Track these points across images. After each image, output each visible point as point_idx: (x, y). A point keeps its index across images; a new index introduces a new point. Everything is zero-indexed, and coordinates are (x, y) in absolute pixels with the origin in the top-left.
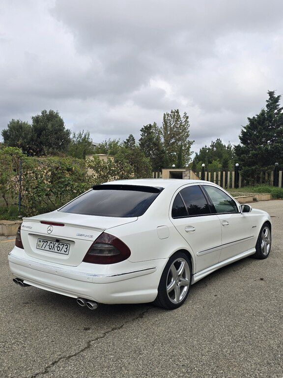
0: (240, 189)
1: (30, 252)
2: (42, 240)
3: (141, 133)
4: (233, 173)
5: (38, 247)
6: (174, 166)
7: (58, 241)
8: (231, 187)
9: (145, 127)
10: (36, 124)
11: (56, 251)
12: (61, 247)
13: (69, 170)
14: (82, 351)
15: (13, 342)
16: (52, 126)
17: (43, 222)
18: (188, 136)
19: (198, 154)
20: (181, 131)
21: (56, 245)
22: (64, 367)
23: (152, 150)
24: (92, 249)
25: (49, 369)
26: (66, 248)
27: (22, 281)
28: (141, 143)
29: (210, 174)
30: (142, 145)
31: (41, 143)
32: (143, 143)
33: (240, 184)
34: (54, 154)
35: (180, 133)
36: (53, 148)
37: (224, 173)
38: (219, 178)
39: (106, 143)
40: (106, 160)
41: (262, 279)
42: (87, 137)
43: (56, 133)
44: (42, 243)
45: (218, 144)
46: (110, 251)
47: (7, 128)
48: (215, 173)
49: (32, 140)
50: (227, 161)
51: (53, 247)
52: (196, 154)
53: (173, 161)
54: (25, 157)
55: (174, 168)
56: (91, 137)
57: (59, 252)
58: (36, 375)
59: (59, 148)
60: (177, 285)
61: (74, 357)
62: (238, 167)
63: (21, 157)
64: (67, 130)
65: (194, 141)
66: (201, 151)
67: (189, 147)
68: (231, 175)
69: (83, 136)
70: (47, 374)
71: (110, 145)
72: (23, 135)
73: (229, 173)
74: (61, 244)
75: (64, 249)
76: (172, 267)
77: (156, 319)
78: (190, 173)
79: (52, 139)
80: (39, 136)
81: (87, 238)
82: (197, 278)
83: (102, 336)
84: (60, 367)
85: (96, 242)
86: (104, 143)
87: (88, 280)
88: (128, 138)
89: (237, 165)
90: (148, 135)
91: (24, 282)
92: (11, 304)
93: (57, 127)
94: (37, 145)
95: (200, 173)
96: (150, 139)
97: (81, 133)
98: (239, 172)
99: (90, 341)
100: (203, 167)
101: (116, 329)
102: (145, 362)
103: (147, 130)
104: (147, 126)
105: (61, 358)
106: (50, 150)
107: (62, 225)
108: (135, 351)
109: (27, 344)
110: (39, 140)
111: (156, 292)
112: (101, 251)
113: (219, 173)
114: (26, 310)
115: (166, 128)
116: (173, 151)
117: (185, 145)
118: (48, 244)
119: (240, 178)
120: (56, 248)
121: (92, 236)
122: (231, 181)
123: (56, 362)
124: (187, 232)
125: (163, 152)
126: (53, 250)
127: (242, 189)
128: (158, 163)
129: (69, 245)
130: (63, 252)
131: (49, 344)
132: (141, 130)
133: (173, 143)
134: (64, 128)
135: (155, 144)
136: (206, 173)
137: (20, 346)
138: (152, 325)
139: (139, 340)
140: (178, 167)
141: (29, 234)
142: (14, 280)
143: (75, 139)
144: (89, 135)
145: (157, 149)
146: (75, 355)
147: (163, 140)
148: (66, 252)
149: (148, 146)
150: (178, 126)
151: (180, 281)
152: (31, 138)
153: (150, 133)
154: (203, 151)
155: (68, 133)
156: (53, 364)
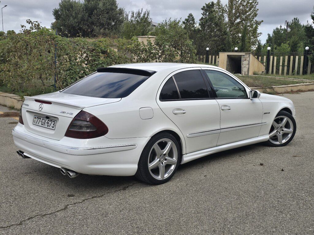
0: (308, 76)
1: (28, 127)
2: (37, 117)
3: (202, 12)
4: (302, 57)
5: (35, 124)
6: (236, 49)
7: (47, 117)
8: (298, 73)
9: (206, 5)
10: (87, 3)
11: (46, 126)
12: (50, 123)
13: (104, 52)
14: (58, 211)
15: (3, 201)
16: (104, 4)
17: (37, 101)
18: (256, 15)
19: (271, 35)
20: (247, 9)
21: (47, 121)
22: (36, 222)
23: (213, 31)
24: (72, 125)
25: (23, 223)
26: (54, 124)
27: (23, 153)
28: (202, 23)
29: (275, 58)
30: (202, 25)
31: (92, 23)
32: (203, 23)
33: (309, 70)
34: (105, 35)
35: (246, 12)
36: (105, 29)
37: (292, 57)
38: (286, 64)
39: (166, 23)
40: (146, 43)
41: (261, 165)
42: (146, 16)
43: (108, 13)
44: (36, 120)
45: (295, 25)
46: (87, 127)
47: (58, 7)
48: (281, 58)
49: (83, 19)
50: (297, 44)
51: (44, 123)
52: (269, 35)
53: (235, 44)
54: (60, 38)
55: (236, 51)
56: (150, 16)
57: (48, 127)
58: (11, 225)
59: (112, 28)
60: (162, 163)
61: (48, 216)
62: (308, 51)
63: (55, 38)
64: (120, 10)
65: (262, 21)
66: (274, 32)
67: (256, 28)
68: (299, 60)
69: (142, 15)
70: (21, 225)
71: (170, 25)
72: (74, 15)
73: (297, 57)
74: (50, 120)
75: (52, 125)
76: (156, 146)
77: (137, 192)
78: (249, 57)
79: (104, 19)
80: (90, 16)
81: (68, 115)
82: (187, 158)
83: (80, 202)
84: (33, 222)
85: (75, 119)
86: (164, 23)
87: (67, 152)
88: (187, 18)
89: (307, 48)
90: (209, 14)
91: (24, 154)
92: (16, 173)
93: (109, 5)
94: (88, 25)
95: (265, 57)
96: (211, 19)
97: (140, 12)
98: (309, 56)
99: (68, 205)
100: (269, 51)
101: (96, 197)
102: (106, 223)
103: (209, 8)
104: (209, 4)
105: (38, 215)
106: (102, 31)
107: (49, 103)
108: (103, 214)
109: (15, 204)
110: (90, 20)
111: (136, 167)
112: (81, 127)
113: (287, 57)
114: (26, 179)
115: (231, 6)
116: (237, 33)
117: (251, 26)
118: (41, 120)
119: (310, 64)
120: (46, 124)
121: (72, 114)
122: (299, 68)
123: (32, 218)
124: (175, 114)
125: (225, 33)
126: (44, 126)
127: (311, 75)
128: (219, 45)
129: (55, 121)
130: (51, 127)
131: (32, 205)
132: (202, 9)
133: (239, 23)
134: (117, 7)
135: (217, 25)
136: (272, 57)
137: (8, 205)
138: (130, 196)
139: (111, 207)
140: (241, 50)
141: (27, 111)
142: (17, 152)
143: (133, 19)
144: (148, 14)
145: (220, 30)
146: (50, 214)
147: (227, 19)
148: (53, 128)
149: (209, 26)
150: (245, 4)
151: (166, 160)
152: (82, 18)
153: (212, 12)
154: (277, 32)
155: (121, 12)
156: (29, 219)
